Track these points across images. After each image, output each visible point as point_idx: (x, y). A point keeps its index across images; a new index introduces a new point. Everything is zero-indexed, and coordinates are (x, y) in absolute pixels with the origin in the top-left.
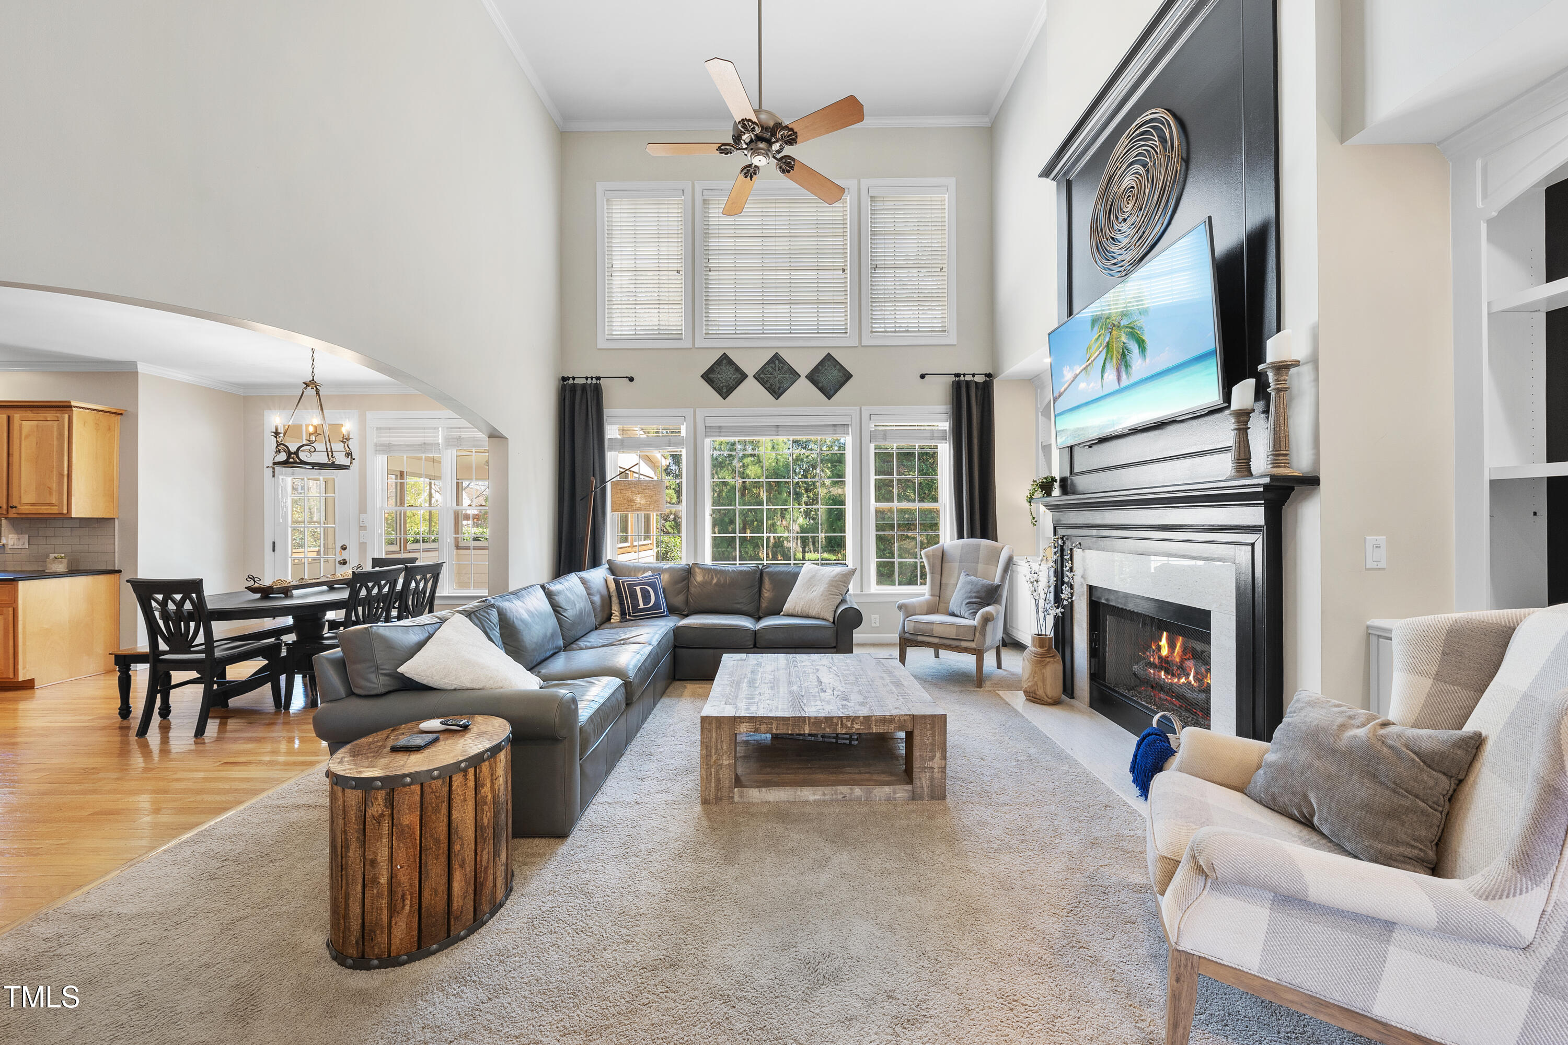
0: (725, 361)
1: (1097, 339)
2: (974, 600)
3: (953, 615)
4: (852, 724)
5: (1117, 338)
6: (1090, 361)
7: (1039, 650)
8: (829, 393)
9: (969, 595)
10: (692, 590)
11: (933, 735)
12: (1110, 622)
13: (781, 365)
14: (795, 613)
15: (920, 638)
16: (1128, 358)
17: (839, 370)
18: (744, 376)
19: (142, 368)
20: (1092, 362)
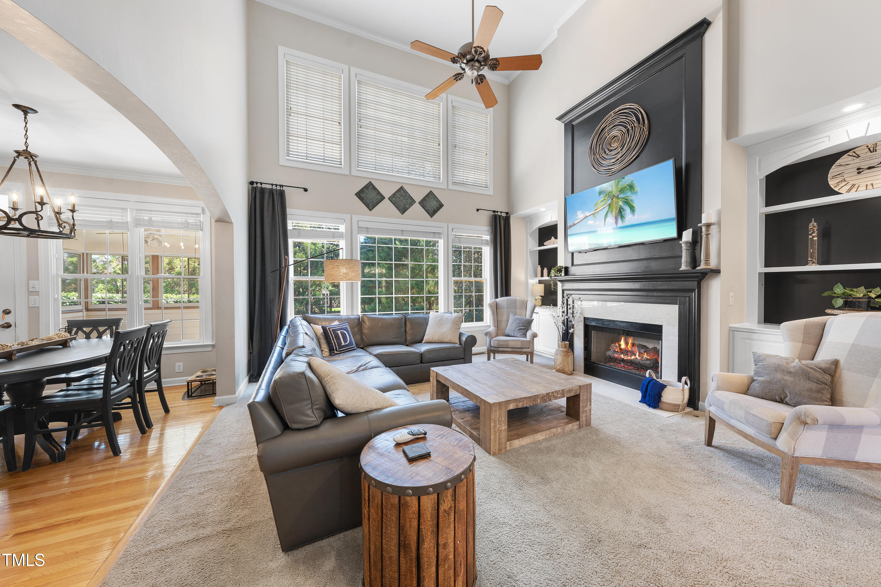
0: (370, 187)
1: (603, 201)
3: (509, 336)
4: (557, 395)
5: (616, 203)
6: (597, 211)
7: (564, 349)
8: (432, 213)
11: (587, 394)
12: (594, 334)
13: (405, 194)
15: (500, 349)
16: (623, 213)
17: (437, 201)
18: (383, 198)
20: (598, 211)
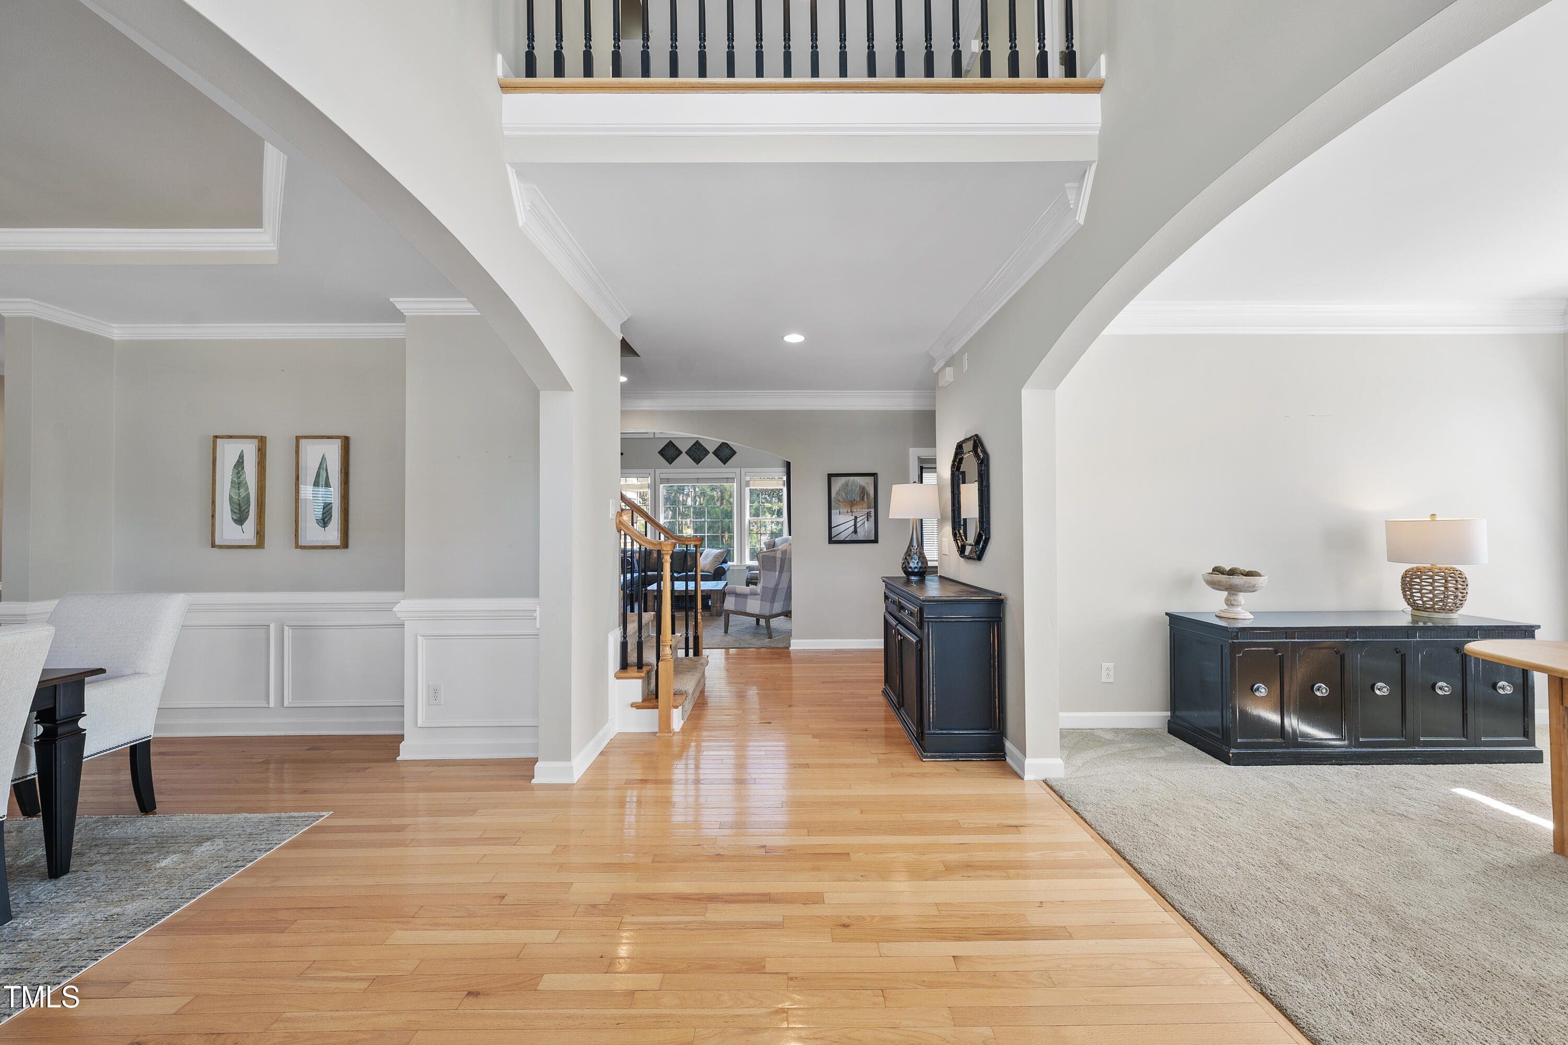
0: (670, 445)
8: (725, 461)
11: (717, 596)
13: (700, 447)
17: (730, 450)
18: (681, 453)
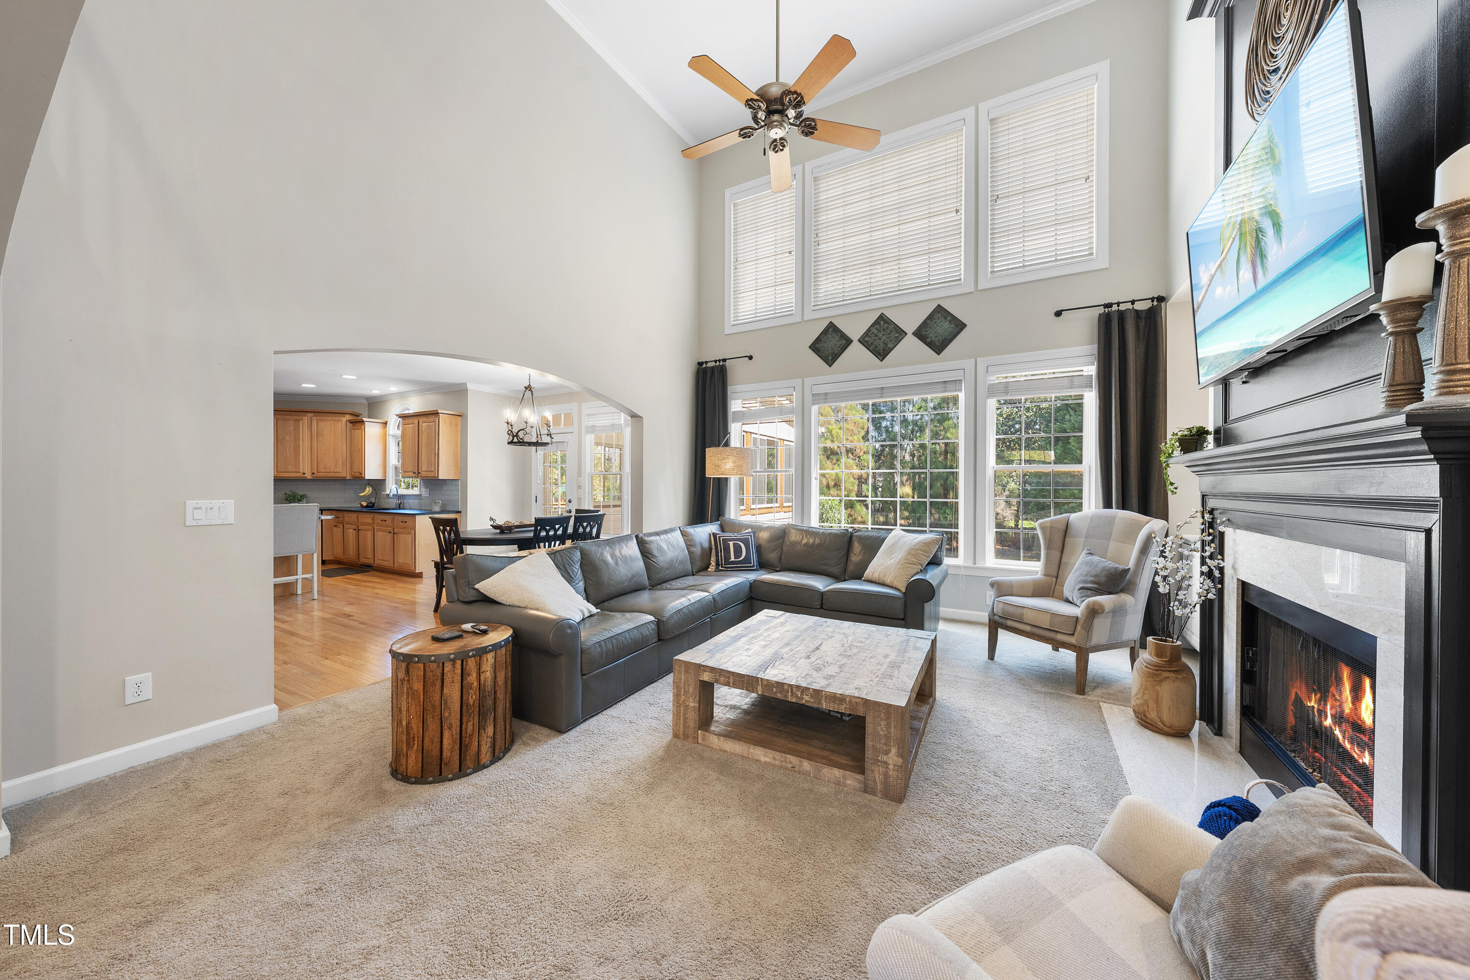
0: (831, 329)
2: (1089, 585)
3: (1067, 601)
4: (802, 694)
7: (1155, 659)
8: (938, 347)
9: (1085, 578)
10: (785, 548)
11: (888, 726)
13: (886, 325)
14: (873, 579)
15: (1009, 623)
16: (1263, 244)
17: (950, 322)
18: (849, 342)
19: (470, 386)
20: (1226, 255)
